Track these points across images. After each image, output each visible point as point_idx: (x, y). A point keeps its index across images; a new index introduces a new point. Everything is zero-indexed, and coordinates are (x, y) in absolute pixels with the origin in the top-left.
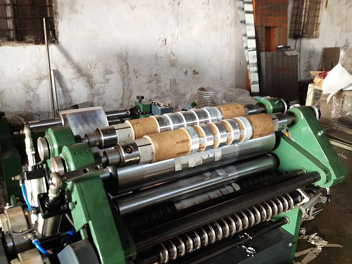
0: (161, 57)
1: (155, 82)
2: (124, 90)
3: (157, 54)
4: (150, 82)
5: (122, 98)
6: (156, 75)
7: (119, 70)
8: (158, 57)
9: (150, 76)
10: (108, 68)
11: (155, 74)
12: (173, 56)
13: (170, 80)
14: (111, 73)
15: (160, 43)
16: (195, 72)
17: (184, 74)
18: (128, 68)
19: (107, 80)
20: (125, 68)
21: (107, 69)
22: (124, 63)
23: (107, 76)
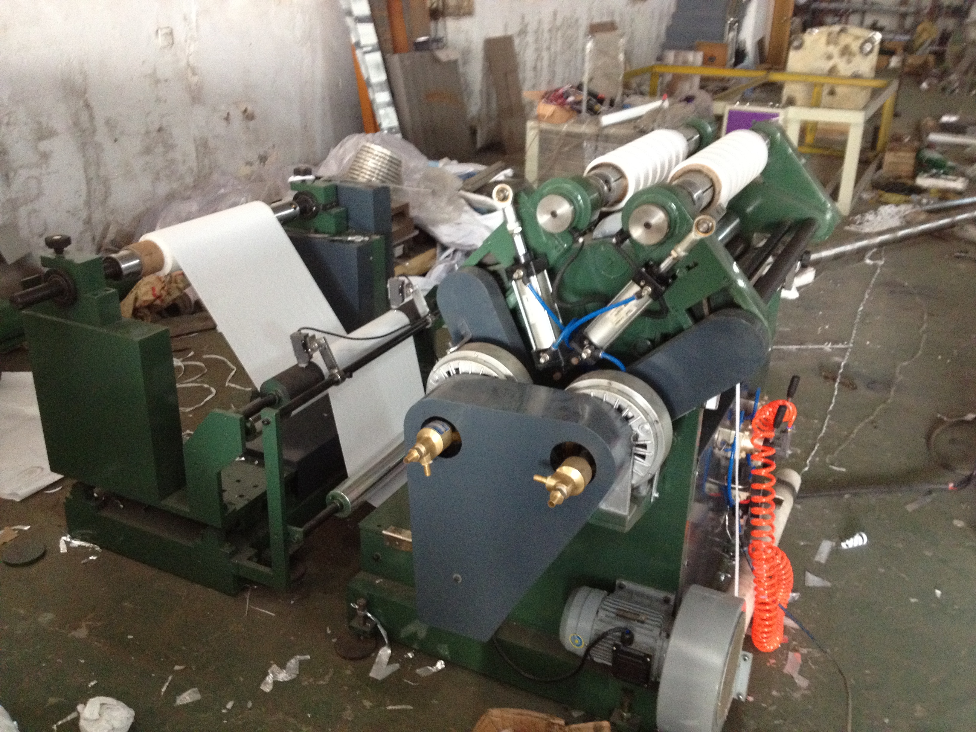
0: (166, 81)
1: (160, 149)
2: (89, 181)
3: (155, 71)
4: (148, 151)
5: (88, 204)
6: (160, 130)
7: (70, 122)
8: (158, 81)
9: (148, 132)
10: (44, 120)
11: (157, 126)
12: (194, 74)
13: (195, 141)
14: (52, 134)
15: (161, 41)
16: (248, 116)
17: (224, 123)
18: (92, 117)
19: (45, 156)
20: (84, 117)
21: (39, 123)
22: (81, 103)
23: (43, 146)
